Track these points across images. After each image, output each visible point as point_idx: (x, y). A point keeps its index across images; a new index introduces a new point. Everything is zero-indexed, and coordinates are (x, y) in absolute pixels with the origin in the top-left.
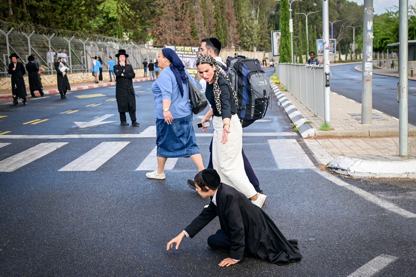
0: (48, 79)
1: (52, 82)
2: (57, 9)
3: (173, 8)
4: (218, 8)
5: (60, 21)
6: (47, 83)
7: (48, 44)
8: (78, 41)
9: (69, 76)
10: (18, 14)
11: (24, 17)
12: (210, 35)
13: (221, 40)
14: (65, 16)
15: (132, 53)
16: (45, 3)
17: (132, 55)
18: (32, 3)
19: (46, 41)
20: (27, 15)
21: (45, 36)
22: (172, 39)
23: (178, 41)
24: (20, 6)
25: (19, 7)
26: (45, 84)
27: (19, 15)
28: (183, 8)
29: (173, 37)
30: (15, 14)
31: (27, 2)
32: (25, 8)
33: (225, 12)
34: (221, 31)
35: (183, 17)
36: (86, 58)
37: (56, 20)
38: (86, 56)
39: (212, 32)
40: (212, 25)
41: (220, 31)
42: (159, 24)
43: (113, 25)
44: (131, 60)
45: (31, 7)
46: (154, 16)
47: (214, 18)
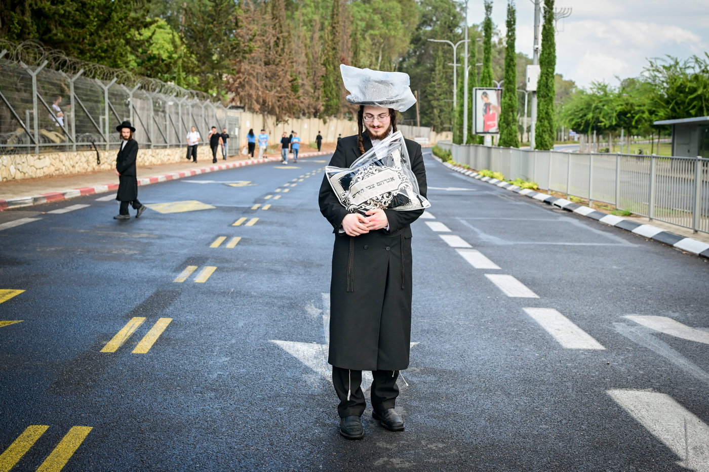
0: (66, 160)
1: (73, 167)
2: (89, 23)
3: (262, 43)
4: (328, 48)
5: (87, 48)
6: (64, 168)
7: (70, 90)
8: (120, 89)
9: (104, 154)
10: (13, 24)
11: (25, 33)
12: (315, 92)
13: (332, 102)
14: (97, 39)
15: (203, 116)
16: (68, 9)
17: (203, 121)
18: (43, 5)
19: (65, 84)
20: (31, 28)
21: (64, 74)
22: (260, 96)
23: (270, 100)
24: (18, 10)
25: (15, 13)
26: (61, 171)
27: (16, 28)
28: (277, 44)
29: (263, 92)
30: (5, 27)
31: (33, 2)
32: (28, 13)
33: (339, 56)
34: (331, 88)
35: (277, 60)
36: (133, 121)
37: (81, 47)
38: (133, 117)
39: (317, 87)
40: (318, 77)
41: (329, 87)
42: (240, 69)
43: (171, 65)
44: (202, 128)
45: (38, 14)
46: (237, 54)
47: (322, 64)
